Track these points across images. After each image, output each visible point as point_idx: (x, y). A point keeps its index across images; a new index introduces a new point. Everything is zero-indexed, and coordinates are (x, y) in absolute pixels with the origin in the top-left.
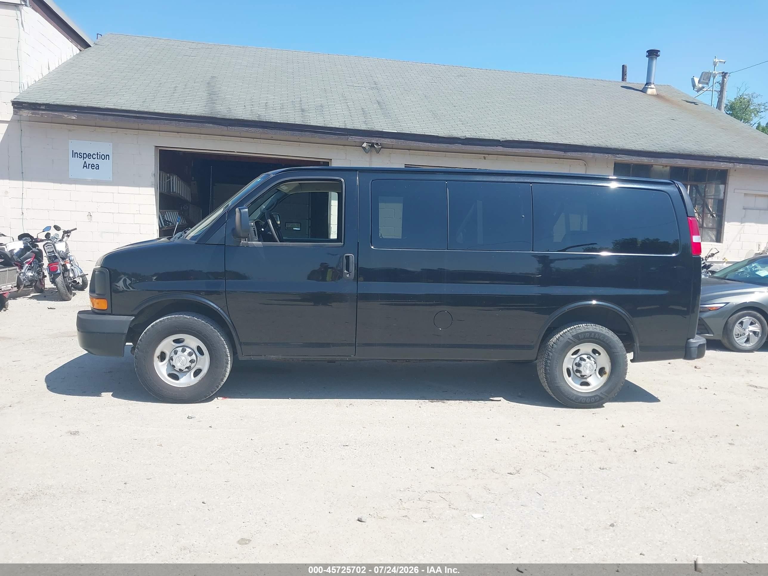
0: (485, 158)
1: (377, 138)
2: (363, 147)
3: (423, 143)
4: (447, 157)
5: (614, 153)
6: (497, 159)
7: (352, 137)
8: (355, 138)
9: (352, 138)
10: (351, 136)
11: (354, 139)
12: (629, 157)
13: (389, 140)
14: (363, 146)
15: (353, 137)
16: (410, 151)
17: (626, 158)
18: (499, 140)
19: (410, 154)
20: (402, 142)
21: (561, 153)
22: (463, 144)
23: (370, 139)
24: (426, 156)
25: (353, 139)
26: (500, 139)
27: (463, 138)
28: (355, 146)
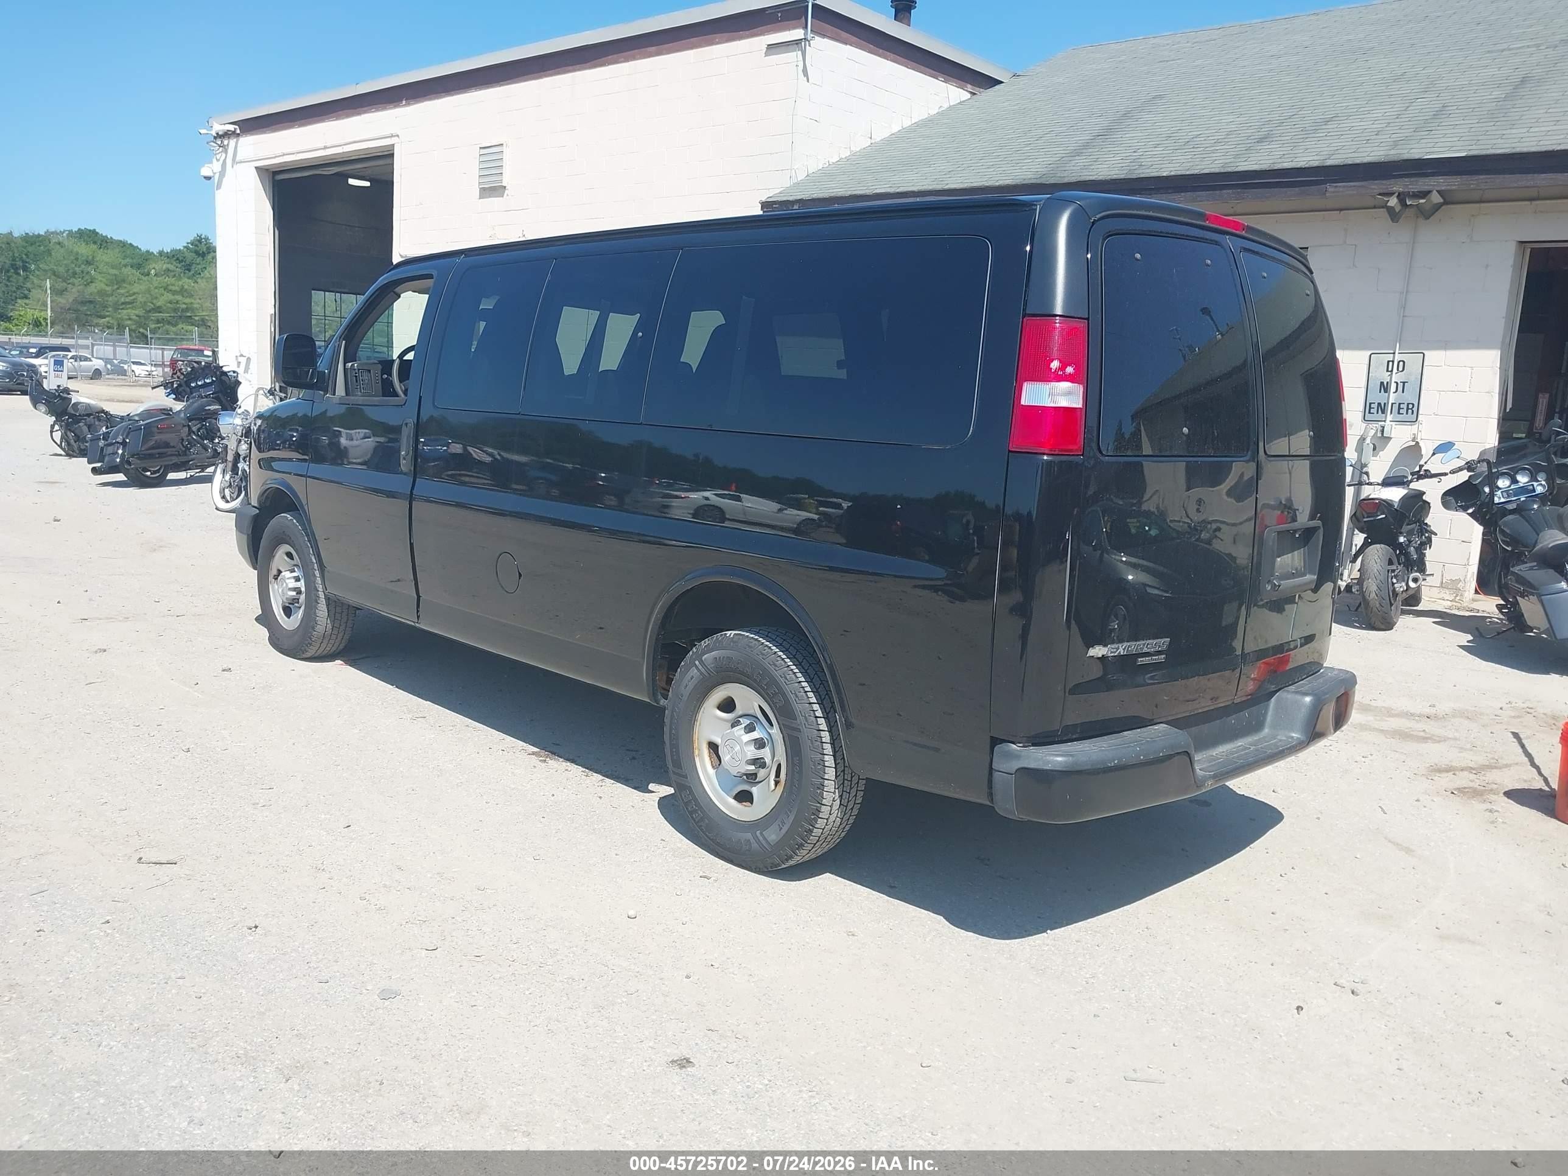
1: (1406, 180)
2: (1389, 208)
3: (1548, 176)
7: (1336, 187)
8: (1345, 186)
9: (1337, 189)
10: (1335, 185)
11: (1341, 189)
13: (1441, 180)
14: (1388, 204)
15: (1340, 187)
16: (1536, 202)
19: (1534, 212)
20: (1479, 182)
23: (1385, 184)
25: (1339, 191)
28: (1375, 207)
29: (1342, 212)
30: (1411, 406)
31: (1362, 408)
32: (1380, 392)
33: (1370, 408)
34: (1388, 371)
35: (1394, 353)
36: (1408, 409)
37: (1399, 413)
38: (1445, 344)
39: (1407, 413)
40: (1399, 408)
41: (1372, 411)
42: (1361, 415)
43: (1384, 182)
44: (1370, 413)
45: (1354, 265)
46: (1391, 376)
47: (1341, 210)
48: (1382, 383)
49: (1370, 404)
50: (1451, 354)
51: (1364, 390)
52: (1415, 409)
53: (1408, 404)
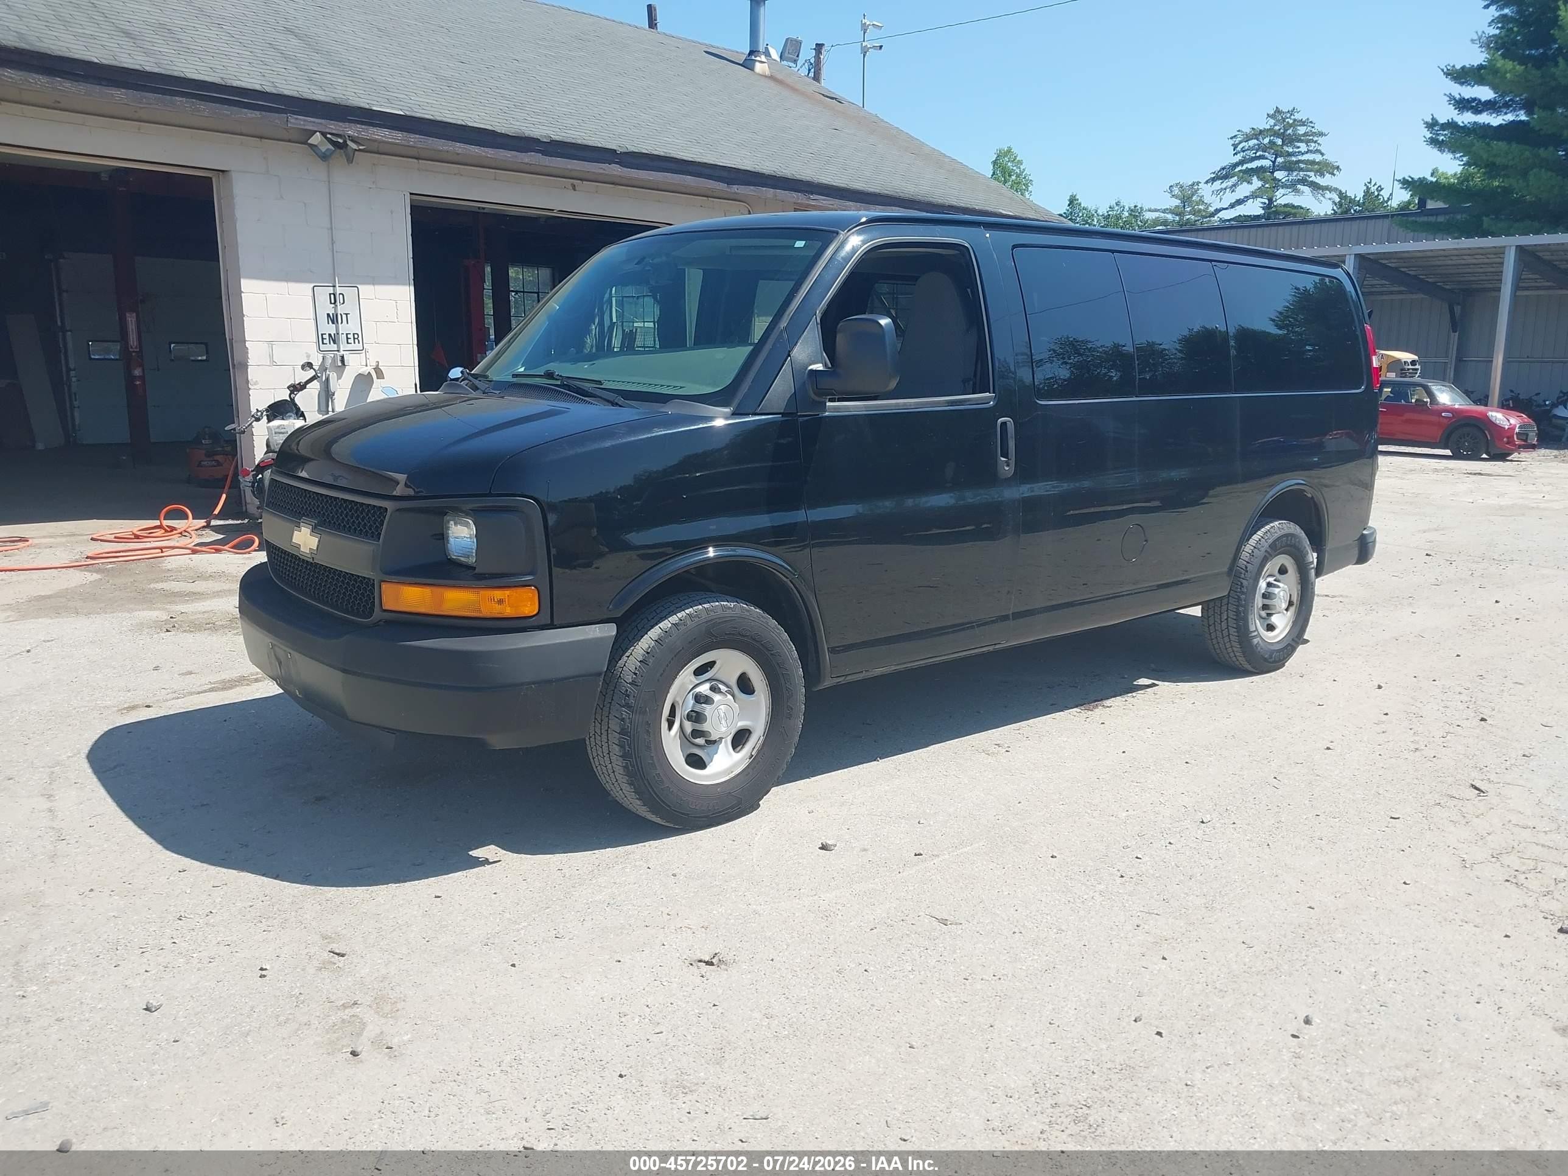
0: (574, 187)
1: (358, 126)
2: (311, 145)
3: (462, 145)
4: (499, 180)
5: (806, 192)
6: (597, 192)
7: (297, 119)
8: (305, 121)
9: (297, 122)
10: (295, 116)
11: (302, 123)
12: (827, 200)
13: (387, 132)
14: (309, 142)
15: (300, 119)
16: (420, 161)
17: (824, 202)
18: (615, 151)
19: (418, 169)
20: (416, 140)
21: (721, 186)
22: (545, 153)
23: (341, 127)
24: (455, 174)
25: (300, 124)
26: (615, 148)
27: (545, 140)
28: (289, 141)
29: (263, 140)
30: (356, 336)
31: (315, 339)
32: (328, 323)
33: (323, 339)
34: (331, 303)
35: (334, 286)
36: (354, 339)
37: (348, 343)
38: (374, 281)
39: (354, 343)
40: (347, 338)
41: (325, 341)
42: (315, 346)
43: (341, 124)
44: (323, 343)
45: (282, 197)
46: (336, 307)
47: (261, 138)
48: (328, 315)
49: (322, 335)
50: (379, 288)
51: (313, 322)
52: (360, 338)
53: (354, 334)
